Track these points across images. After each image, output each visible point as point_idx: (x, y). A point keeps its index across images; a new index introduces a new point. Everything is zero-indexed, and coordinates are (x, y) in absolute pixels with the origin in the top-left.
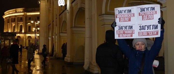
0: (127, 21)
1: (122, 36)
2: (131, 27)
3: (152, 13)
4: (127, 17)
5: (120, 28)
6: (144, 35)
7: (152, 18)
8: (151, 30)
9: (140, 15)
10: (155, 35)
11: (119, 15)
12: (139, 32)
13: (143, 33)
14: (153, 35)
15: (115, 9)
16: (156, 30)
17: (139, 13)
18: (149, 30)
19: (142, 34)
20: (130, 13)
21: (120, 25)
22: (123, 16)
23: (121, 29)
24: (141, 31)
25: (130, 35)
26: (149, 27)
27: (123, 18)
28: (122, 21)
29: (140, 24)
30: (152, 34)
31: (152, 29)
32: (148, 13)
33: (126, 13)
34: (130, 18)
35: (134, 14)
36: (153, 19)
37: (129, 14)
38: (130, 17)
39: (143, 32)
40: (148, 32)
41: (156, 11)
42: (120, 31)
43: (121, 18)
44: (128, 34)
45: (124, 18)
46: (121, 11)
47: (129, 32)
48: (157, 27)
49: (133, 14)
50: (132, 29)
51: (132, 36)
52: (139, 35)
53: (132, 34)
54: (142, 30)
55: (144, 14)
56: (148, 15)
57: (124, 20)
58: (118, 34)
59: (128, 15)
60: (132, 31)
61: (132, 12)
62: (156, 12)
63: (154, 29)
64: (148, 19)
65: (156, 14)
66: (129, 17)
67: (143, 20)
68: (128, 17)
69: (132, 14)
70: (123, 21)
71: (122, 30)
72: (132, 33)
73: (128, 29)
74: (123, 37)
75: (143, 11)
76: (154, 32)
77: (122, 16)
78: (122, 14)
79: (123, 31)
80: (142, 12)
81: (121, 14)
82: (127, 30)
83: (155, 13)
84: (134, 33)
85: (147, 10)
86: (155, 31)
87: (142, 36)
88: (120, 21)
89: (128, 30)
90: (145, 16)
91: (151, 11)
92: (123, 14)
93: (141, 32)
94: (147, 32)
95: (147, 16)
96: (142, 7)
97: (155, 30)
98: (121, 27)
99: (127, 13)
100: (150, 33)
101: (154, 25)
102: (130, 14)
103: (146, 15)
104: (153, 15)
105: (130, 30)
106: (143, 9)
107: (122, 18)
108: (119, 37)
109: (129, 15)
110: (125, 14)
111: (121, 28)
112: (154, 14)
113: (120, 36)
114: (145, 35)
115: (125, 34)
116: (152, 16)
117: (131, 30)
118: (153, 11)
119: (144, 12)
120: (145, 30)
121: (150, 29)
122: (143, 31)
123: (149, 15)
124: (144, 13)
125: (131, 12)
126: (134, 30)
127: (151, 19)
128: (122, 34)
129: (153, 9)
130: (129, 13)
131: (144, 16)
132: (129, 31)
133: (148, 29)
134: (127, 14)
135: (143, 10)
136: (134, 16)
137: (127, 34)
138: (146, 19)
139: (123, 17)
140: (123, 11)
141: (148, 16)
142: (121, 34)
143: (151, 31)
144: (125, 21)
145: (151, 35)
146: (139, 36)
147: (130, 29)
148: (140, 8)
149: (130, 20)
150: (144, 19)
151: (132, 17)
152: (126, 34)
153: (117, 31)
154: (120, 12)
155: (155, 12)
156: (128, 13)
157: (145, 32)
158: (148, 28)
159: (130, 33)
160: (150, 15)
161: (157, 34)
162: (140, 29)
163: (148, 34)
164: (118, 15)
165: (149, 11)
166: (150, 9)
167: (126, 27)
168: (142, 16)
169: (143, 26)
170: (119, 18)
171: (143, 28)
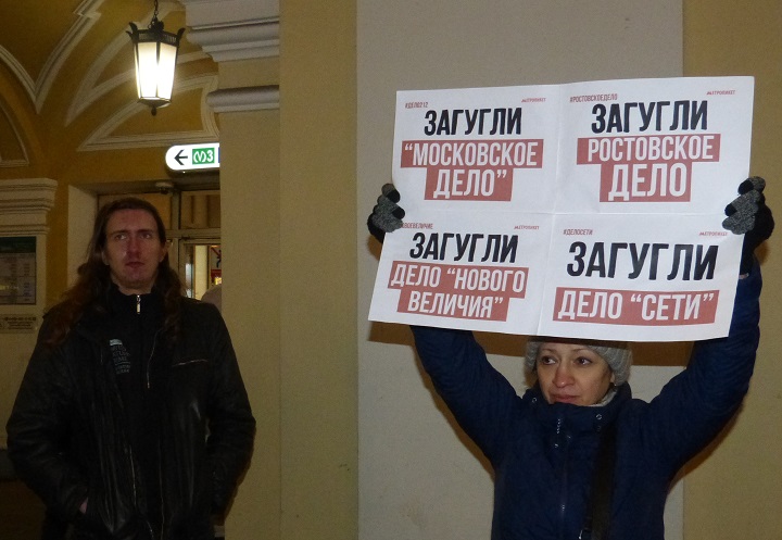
0: (481, 198)
1: (424, 302)
2: (506, 247)
3: (679, 148)
4: (482, 169)
5: (425, 246)
6: (597, 320)
7: (678, 188)
8: (662, 283)
9: (582, 158)
10: (691, 321)
11: (430, 142)
12: (560, 292)
13: (589, 299)
14: (671, 322)
15: (403, 97)
16: (704, 284)
17: (583, 144)
18: (643, 282)
19: (582, 303)
20: (514, 136)
21: (430, 226)
22: (457, 154)
23: (428, 252)
24: (582, 281)
25: (489, 308)
26: (643, 257)
27: (456, 172)
28: (446, 193)
29: (578, 232)
30: (660, 318)
31: (672, 277)
32: (654, 150)
33: (481, 132)
34: (510, 175)
35: (541, 142)
36: (686, 197)
37: (501, 142)
38: (510, 169)
39: (594, 291)
40: (637, 293)
41: (718, 137)
42: (420, 265)
43: (440, 166)
44: (476, 293)
45: (467, 168)
46: (445, 113)
47: (485, 281)
48: (707, 263)
49: (533, 149)
50: (512, 260)
51: (500, 313)
52: (558, 308)
53: (506, 302)
54: (589, 274)
55: (619, 149)
56: (650, 163)
57: (462, 188)
58: (397, 286)
59: (498, 154)
60: (511, 278)
61: (529, 128)
62: (716, 142)
63: (686, 277)
64: (643, 194)
65: (716, 159)
66: (500, 167)
67: (604, 198)
68: (495, 169)
69: (526, 142)
70: (453, 198)
71: (438, 261)
72: (509, 293)
73: (484, 259)
74: (435, 314)
75: (614, 129)
76: (678, 298)
77: (449, 154)
78: (452, 142)
79: (444, 268)
80: (604, 133)
81: (441, 143)
82: (470, 268)
83: (709, 152)
84: (522, 295)
85: (646, 119)
86: (694, 294)
87: (578, 319)
88: (429, 196)
89: (479, 268)
90: (625, 168)
91: (679, 130)
92: (459, 142)
93: (578, 290)
94: (626, 294)
95: (641, 173)
96: (607, 97)
97: (693, 285)
98: (434, 237)
99: (486, 135)
100: (652, 307)
101: (689, 248)
102: (508, 142)
103: (634, 161)
104: (688, 163)
105: (498, 264)
106: (615, 108)
107: (448, 172)
108: (403, 307)
109: (506, 154)
110: (476, 142)
111: (430, 246)
112: (700, 159)
113: (412, 300)
114: (607, 320)
115: (452, 291)
116: (679, 171)
117: (503, 269)
118: (689, 131)
119: (623, 134)
120: (612, 274)
121: (653, 276)
122: (595, 280)
123: (661, 160)
124: (622, 149)
125: (518, 132)
126: (526, 270)
127: (669, 198)
128: (428, 289)
129: (694, 114)
130: (502, 132)
131: (617, 168)
132: (484, 273)
133: (632, 276)
134: (490, 143)
135: (611, 118)
136: (538, 159)
137: (466, 292)
138: (627, 198)
139: (458, 167)
140: (462, 118)
141: (645, 174)
142: (421, 289)
143: (657, 294)
144: (471, 197)
145: (654, 322)
146: (555, 318)
147: (495, 259)
148: (589, 98)
149: (503, 191)
150: (611, 195)
151: (525, 166)
152: (459, 292)
153: (395, 264)
154: (437, 122)
155: (707, 147)
156: (497, 136)
157: (610, 292)
158: (638, 266)
159: (489, 293)
160: (664, 167)
161: (707, 313)
162: (570, 266)
163: (631, 315)
164: (421, 143)
165: (658, 128)
166: (668, 112)
167: (466, 244)
168: (598, 167)
169: (599, 247)
170: (428, 166)
171: (597, 263)
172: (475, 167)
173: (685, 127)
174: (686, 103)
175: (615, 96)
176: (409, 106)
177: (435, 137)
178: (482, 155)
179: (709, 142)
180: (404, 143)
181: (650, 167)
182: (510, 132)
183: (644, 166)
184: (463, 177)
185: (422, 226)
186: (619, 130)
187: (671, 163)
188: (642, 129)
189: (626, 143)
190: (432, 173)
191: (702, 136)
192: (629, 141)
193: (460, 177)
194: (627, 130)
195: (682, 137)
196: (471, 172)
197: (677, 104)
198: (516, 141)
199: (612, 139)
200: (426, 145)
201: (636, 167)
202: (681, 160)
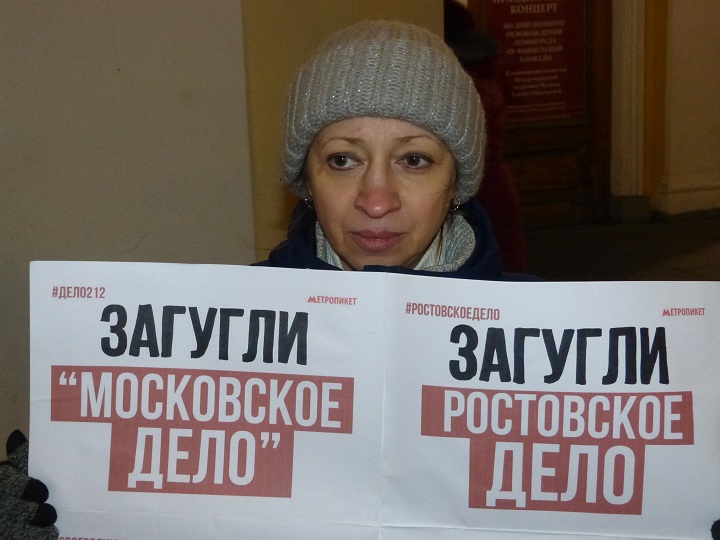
0: (228, 488)
3: (621, 418)
4: (230, 429)
7: (618, 491)
9: (431, 423)
11: (116, 371)
15: (44, 275)
17: (432, 398)
20: (292, 366)
22: (174, 397)
27: (175, 434)
28: (155, 477)
32: (572, 419)
33: (224, 355)
35: (348, 383)
36: (634, 507)
37: (266, 377)
38: (287, 433)
41: (688, 397)
43: (140, 420)
45: (197, 427)
49: (334, 396)
55: (505, 414)
56: (566, 444)
57: (188, 466)
59: (261, 400)
61: (324, 354)
62: (685, 406)
65: (688, 440)
66: (265, 426)
67: (477, 500)
68: (256, 430)
69: (319, 381)
70: (169, 487)
75: (495, 376)
77: (157, 396)
78: (164, 373)
80: (475, 382)
81: (140, 373)
83: (675, 427)
85: (558, 361)
88: (118, 481)
90: (518, 449)
91: (620, 385)
92: (179, 374)
95: (548, 461)
96: (479, 314)
99: (235, 362)
102: (282, 379)
103: (534, 437)
104: (638, 446)
106: (496, 337)
107: (156, 433)
109: (277, 402)
110: (216, 375)
112: (660, 440)
116: (620, 461)
118: (639, 387)
119: (512, 385)
123: (586, 439)
124: (510, 413)
125: (302, 359)
127: (602, 506)
129: (649, 354)
130: (268, 358)
131: (501, 448)
134: (243, 377)
136: (344, 418)
138: (521, 502)
139: (178, 422)
140: (183, 325)
141: (558, 461)
144: (208, 487)
148: (443, 311)
150: (494, 494)
151: (317, 427)
154: (129, 329)
155: (671, 417)
156: (258, 365)
160: (592, 451)
164: (97, 372)
165: (581, 378)
166: (597, 349)
168: (466, 442)
170: (115, 419)
172: (214, 424)
173: (631, 379)
174: (629, 332)
175: (494, 314)
176: (61, 292)
177: (125, 360)
178: (228, 402)
179: (676, 408)
180: (57, 371)
181: (566, 450)
182: (284, 358)
183: (555, 448)
184: (190, 445)
186: (505, 378)
187: (605, 444)
188: (549, 379)
189: (518, 404)
190: (124, 433)
191: (661, 396)
192: (525, 400)
193: (183, 444)
194: (520, 379)
195: (625, 397)
196: (206, 435)
197: (615, 333)
198: (297, 379)
199: (490, 394)
200: (106, 378)
201: (539, 449)
202: (623, 440)
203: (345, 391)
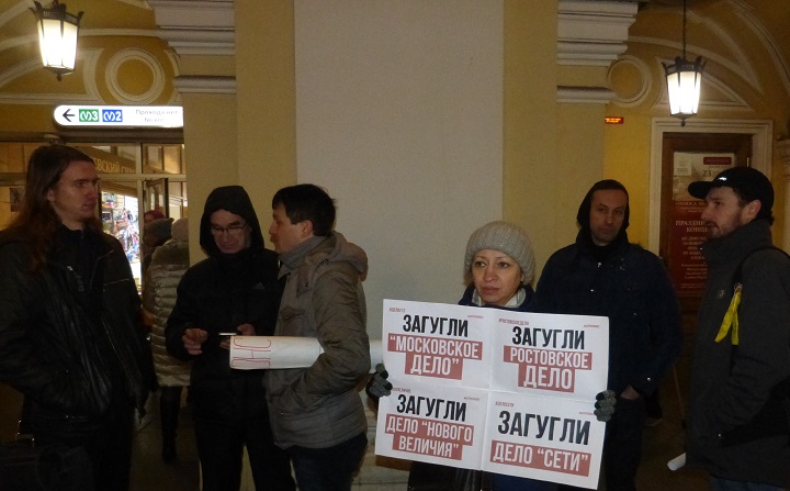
0: (441, 376)
1: (409, 444)
2: (459, 410)
3: (567, 360)
4: (443, 357)
5: (406, 404)
6: (517, 463)
7: (566, 384)
8: (556, 443)
9: (507, 358)
10: (574, 472)
11: (407, 336)
12: (494, 443)
13: (512, 450)
14: (562, 470)
15: (388, 303)
16: (581, 447)
17: (507, 349)
18: (544, 441)
19: (508, 452)
20: (463, 337)
21: (409, 391)
22: (425, 346)
23: (408, 409)
24: (507, 437)
25: (450, 450)
26: (545, 425)
27: (426, 357)
28: (419, 370)
29: (505, 405)
30: (555, 466)
31: (562, 439)
32: (552, 359)
33: (441, 333)
34: (461, 362)
35: (481, 344)
36: (571, 390)
37: (455, 340)
38: (461, 359)
39: (515, 445)
40: (541, 448)
41: (590, 354)
42: (404, 418)
43: (414, 352)
44: (441, 439)
45: (433, 355)
46: (417, 318)
47: (445, 432)
48: (583, 434)
49: (476, 348)
50: (463, 420)
51: (457, 454)
52: (493, 454)
53: (460, 448)
54: (512, 433)
55: (530, 356)
56: (549, 367)
57: (429, 368)
58: (391, 432)
59: (453, 348)
60: (463, 431)
61: (473, 334)
62: (589, 357)
63: (571, 441)
64: (545, 385)
65: (590, 368)
66: (454, 356)
67: (521, 384)
68: (451, 358)
69: (471, 342)
70: (423, 374)
71: (415, 416)
72: (462, 442)
73: (445, 417)
74: (416, 452)
75: (527, 343)
76: (567, 454)
77: (420, 345)
78: (422, 338)
79: (420, 420)
80: (521, 345)
81: (415, 337)
82: (437, 422)
83: (585, 364)
84: (470, 444)
85: (547, 340)
86: (576, 453)
87: (505, 462)
88: (408, 371)
89: (443, 423)
90: (534, 368)
91: (567, 349)
92: (427, 338)
93: (505, 443)
94: (535, 448)
95: (544, 372)
96: (522, 323)
97: (575, 447)
98: (412, 399)
99: (445, 335)
100: (551, 458)
101: (573, 422)
102: (460, 341)
103: (539, 365)
104: (573, 369)
105: (454, 421)
106: (527, 331)
107: (420, 356)
108: (396, 446)
109: (458, 349)
110: (438, 339)
111: (410, 405)
112: (580, 368)
113: (401, 442)
114: (523, 465)
115: (426, 438)
116: (567, 374)
117: (458, 425)
118: (573, 350)
119: (532, 347)
120: (526, 435)
121: (551, 438)
122: (515, 438)
123: (556, 366)
124: (532, 356)
125: (466, 335)
126: (472, 427)
127: (561, 389)
128: (411, 435)
129: (578, 339)
130: (455, 335)
131: (528, 367)
132: (443, 425)
133: (539, 436)
134: (447, 340)
135: (525, 336)
136: (479, 354)
137: (434, 438)
138: (535, 385)
139: (426, 354)
140: (428, 323)
141: (547, 373)
142: (406, 434)
143: (554, 450)
144: (435, 375)
145: (552, 469)
146: (492, 460)
147: (452, 418)
148: (511, 322)
149: (456, 372)
150: (525, 383)
151: (471, 358)
152: (430, 438)
153: (388, 416)
154: (412, 323)
155: (584, 360)
156: (452, 336)
157: (525, 446)
158: (542, 430)
159: (449, 440)
160: (558, 370)
161: (584, 470)
162: (500, 427)
163: (538, 462)
164: (402, 336)
165: (555, 346)
166: (560, 337)
167: (433, 405)
168: (517, 365)
169: (518, 416)
170: (407, 351)
171: (516, 426)
172: (438, 355)
173: (571, 347)
174: (572, 332)
175: (527, 323)
176: (392, 310)
177: (410, 333)
178: (442, 348)
179: (586, 358)
180: (390, 335)
181: (549, 370)
182: (460, 335)
183: (546, 369)
184: (430, 361)
185: (404, 390)
186: (530, 344)
187: (562, 368)
188: (544, 345)
189: (534, 353)
190: (410, 357)
191: (581, 353)
192: (537, 352)
193: (428, 360)
194: (535, 345)
195: (569, 353)
196: (435, 358)
197: (566, 332)
198: (465, 342)
199: (525, 349)
200: (404, 338)
201: (541, 369)
202: (568, 367)
203: (480, 347)
